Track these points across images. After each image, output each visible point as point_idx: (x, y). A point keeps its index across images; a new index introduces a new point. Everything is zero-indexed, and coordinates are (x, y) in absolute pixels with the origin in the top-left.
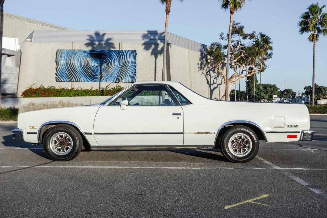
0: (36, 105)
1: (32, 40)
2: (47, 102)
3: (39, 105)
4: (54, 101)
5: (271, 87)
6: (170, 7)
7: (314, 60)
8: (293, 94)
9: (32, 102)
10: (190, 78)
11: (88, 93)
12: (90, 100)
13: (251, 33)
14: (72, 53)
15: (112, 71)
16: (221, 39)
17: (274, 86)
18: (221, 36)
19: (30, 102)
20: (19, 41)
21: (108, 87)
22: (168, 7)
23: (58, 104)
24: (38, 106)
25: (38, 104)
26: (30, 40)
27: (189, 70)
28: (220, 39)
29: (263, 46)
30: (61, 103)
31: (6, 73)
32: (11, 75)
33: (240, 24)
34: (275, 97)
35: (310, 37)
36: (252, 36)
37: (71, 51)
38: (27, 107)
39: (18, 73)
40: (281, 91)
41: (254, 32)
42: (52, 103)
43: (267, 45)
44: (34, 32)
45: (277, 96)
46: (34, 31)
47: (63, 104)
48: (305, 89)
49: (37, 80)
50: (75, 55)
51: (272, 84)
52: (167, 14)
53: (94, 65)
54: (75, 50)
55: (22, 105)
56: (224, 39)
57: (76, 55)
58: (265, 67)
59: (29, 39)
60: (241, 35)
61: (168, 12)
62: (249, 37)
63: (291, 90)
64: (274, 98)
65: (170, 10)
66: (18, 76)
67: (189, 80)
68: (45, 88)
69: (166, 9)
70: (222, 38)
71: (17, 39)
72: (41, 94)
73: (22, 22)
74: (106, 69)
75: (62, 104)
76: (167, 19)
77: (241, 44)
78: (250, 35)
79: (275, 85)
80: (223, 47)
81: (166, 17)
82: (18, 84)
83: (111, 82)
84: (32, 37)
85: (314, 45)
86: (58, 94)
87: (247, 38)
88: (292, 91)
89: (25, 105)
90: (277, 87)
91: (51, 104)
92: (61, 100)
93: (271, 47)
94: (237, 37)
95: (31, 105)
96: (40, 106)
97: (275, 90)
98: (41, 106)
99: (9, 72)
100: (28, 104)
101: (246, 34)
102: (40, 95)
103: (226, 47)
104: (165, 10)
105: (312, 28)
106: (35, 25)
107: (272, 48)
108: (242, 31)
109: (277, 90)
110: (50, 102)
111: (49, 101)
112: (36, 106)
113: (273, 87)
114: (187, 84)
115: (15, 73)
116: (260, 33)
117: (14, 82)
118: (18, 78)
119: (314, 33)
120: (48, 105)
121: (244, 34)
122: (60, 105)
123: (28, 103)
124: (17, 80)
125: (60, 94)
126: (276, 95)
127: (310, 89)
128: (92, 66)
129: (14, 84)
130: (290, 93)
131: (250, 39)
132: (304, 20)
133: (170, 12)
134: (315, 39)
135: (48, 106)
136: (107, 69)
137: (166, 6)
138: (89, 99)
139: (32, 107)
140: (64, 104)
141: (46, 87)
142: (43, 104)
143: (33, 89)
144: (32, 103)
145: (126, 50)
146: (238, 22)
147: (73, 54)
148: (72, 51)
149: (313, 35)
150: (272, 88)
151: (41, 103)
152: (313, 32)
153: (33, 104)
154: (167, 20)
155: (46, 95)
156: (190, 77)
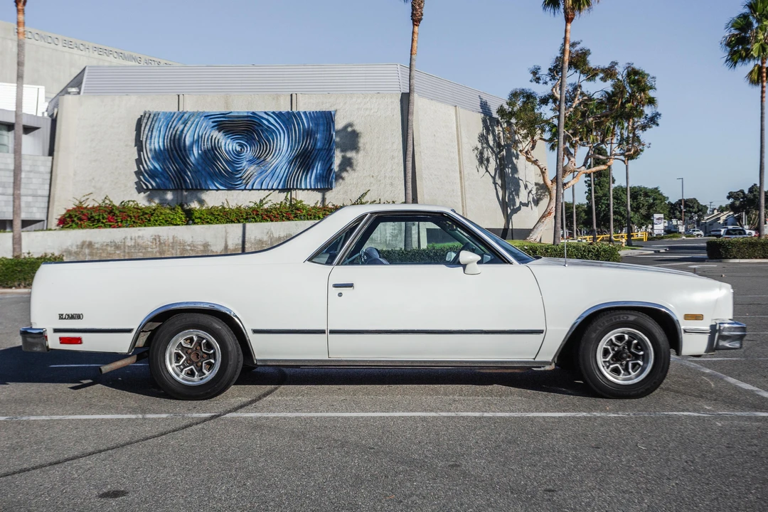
0: (96, 246)
1: (80, 89)
2: (124, 239)
3: (104, 247)
4: (139, 237)
5: (646, 193)
6: (421, 8)
7: (762, 130)
8: (699, 211)
9: (88, 239)
10: (461, 177)
11: (219, 215)
12: (226, 233)
13: (607, 66)
14: (178, 121)
15: (275, 162)
16: (534, 83)
17: (656, 191)
18: (535, 73)
19: (81, 241)
20: (46, 92)
21: (266, 200)
22: (418, 7)
23: (149, 243)
24: (102, 250)
25: (102, 245)
26: (74, 90)
27: (457, 157)
28: (531, 81)
29: (632, 95)
30: (158, 240)
32: (32, 175)
33: (581, 43)
34: (658, 219)
35: (751, 73)
36: (609, 73)
37: (176, 115)
38: (75, 253)
39: (49, 170)
40: (672, 204)
41: (614, 64)
42: (135, 242)
43: (642, 95)
44: (86, 71)
45: (662, 216)
46: (87, 68)
47: (161, 244)
48: (729, 198)
49: (94, 187)
50: (185, 125)
51: (650, 186)
52: (414, 25)
53: (231, 149)
54: (185, 113)
55: (63, 247)
56: (541, 82)
57: (188, 125)
58: (641, 147)
59: (72, 87)
60: (582, 72)
61: (416, 20)
62: (601, 75)
63: (694, 201)
64: (655, 221)
65: (422, 14)
66: (48, 176)
67: (459, 181)
68: (114, 206)
69: (412, 13)
70: (537, 78)
71: (42, 89)
72: (104, 221)
73: (53, 46)
74: (259, 158)
75: (158, 243)
76: (416, 36)
77: (582, 94)
78: (603, 70)
79: (657, 189)
80: (538, 100)
81: (413, 32)
82: (49, 196)
83: (272, 189)
84: (81, 83)
85: (763, 92)
86: (146, 219)
87: (597, 78)
88: (698, 203)
89: (70, 248)
90: (661, 194)
91: (133, 244)
92: (156, 234)
93: (653, 98)
94: (572, 77)
95: (84, 247)
96: (106, 249)
97: (658, 202)
98: (109, 248)
99: (28, 168)
100: (77, 246)
101: (594, 67)
102: (103, 223)
103: (544, 101)
104: (410, 15)
105: (757, 53)
106: (83, 53)
107: (654, 100)
108: (585, 62)
109: (662, 202)
110: (129, 240)
111: (129, 237)
112: (97, 248)
113: (653, 195)
114: (453, 190)
115: (42, 169)
116: (627, 66)
117: (40, 192)
118: (48, 181)
119: (762, 63)
120: (127, 248)
121: (590, 69)
122: (154, 247)
123: (79, 243)
124: (47, 187)
125: (150, 220)
126: (661, 213)
127: (742, 198)
128: (226, 150)
129: (40, 196)
130: (693, 207)
131: (604, 79)
132: (736, 32)
133: (421, 19)
134: (765, 79)
135: (125, 248)
136: (262, 159)
137: (413, 6)
138: (224, 229)
139: (87, 251)
140: (164, 243)
141: (117, 204)
142: (113, 244)
143: (86, 208)
144: (87, 243)
145: (308, 110)
146: (576, 40)
147: (181, 122)
148: (178, 115)
149: (760, 68)
150: (649, 197)
151: (109, 241)
152: (760, 63)
153: (90, 245)
154: (415, 39)
155: (117, 222)
156: (460, 173)
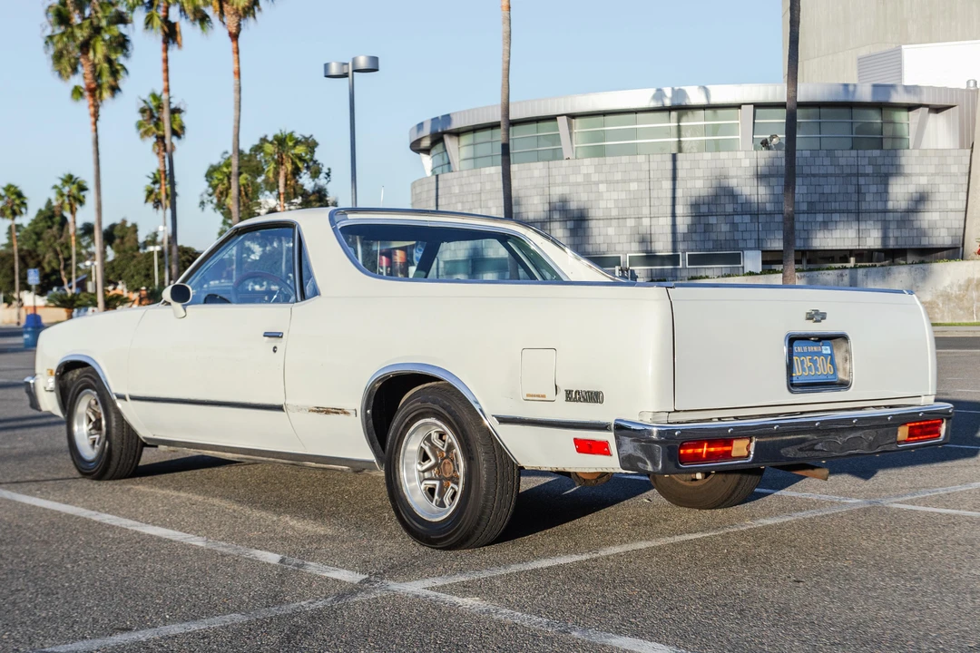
31: (922, 175)
32: (938, 180)
39: (966, 170)
55: (941, 288)
66: (964, 180)
82: (966, 210)
89: (949, 290)
95: (970, 289)
99: (932, 169)
115: (954, 169)
117: (951, 205)
118: (965, 187)
123: (962, 282)
124: (963, 196)
129: (952, 210)
